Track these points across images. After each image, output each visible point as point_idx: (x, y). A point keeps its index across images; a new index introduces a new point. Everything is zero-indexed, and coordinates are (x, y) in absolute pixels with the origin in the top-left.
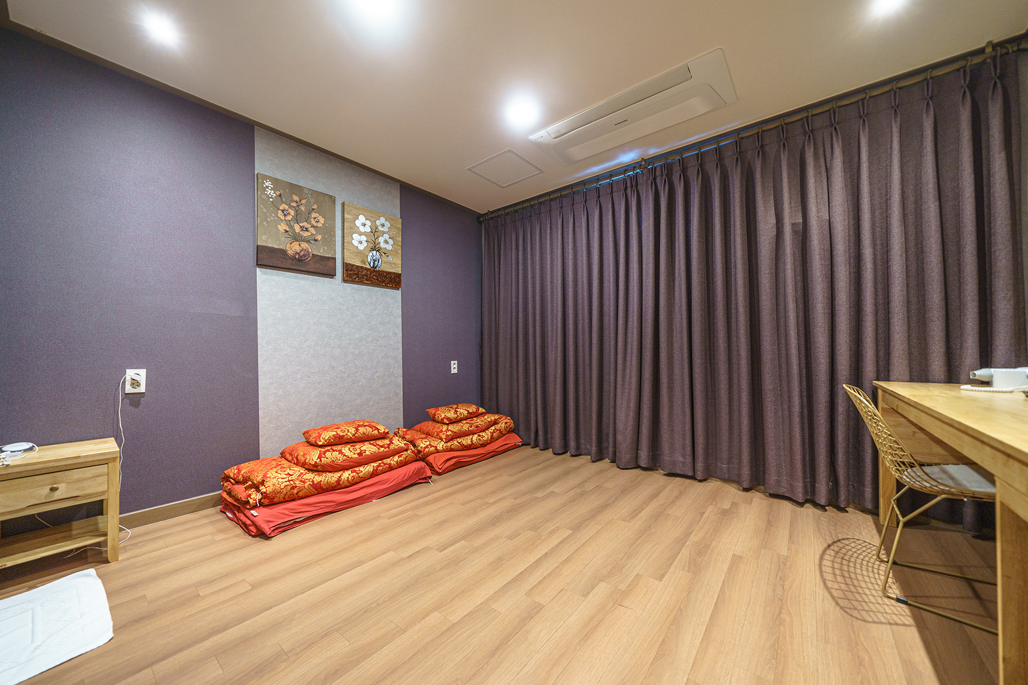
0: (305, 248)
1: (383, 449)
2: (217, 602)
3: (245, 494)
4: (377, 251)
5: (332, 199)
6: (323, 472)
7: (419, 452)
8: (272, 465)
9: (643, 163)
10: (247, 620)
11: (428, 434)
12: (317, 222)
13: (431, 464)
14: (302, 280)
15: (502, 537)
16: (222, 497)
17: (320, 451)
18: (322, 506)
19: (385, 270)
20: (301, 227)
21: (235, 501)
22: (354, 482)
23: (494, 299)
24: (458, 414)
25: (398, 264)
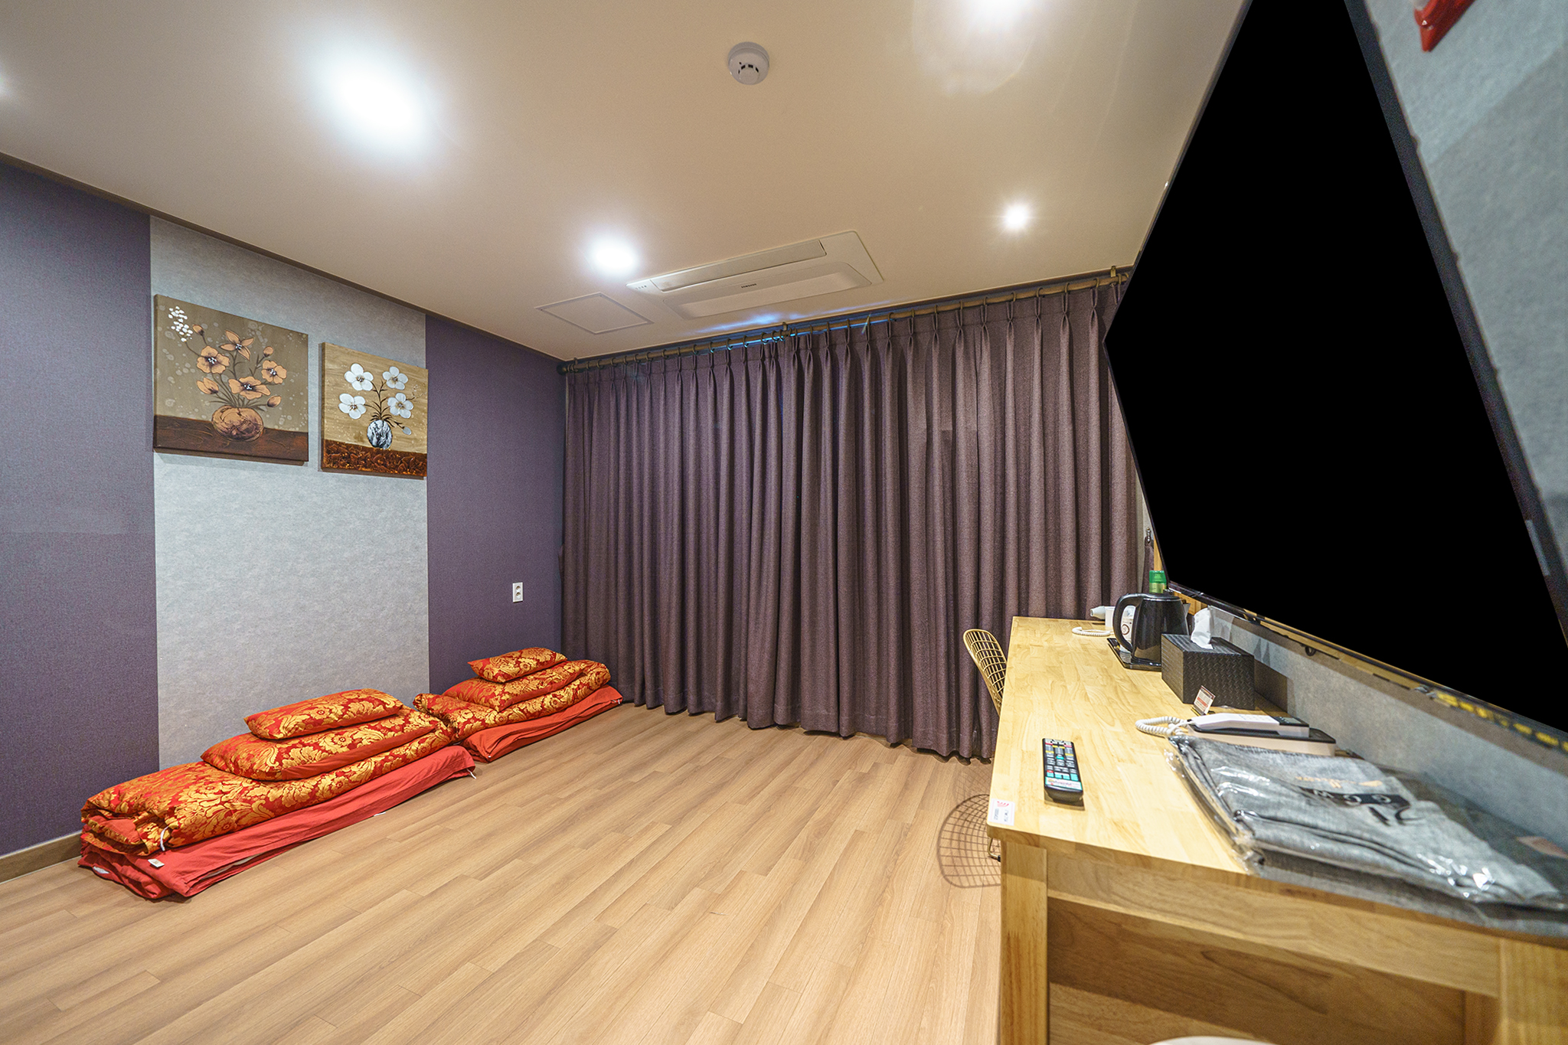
0: (249, 418)
1: (393, 733)
2: (96, 1014)
3: (135, 834)
4: (385, 420)
5: (303, 339)
6: (285, 781)
7: (455, 730)
8: (188, 779)
9: (785, 329)
10: (158, 1029)
11: (471, 701)
12: (273, 375)
13: (475, 746)
14: (245, 470)
15: (573, 847)
16: (82, 841)
17: (279, 749)
18: (284, 835)
19: (399, 450)
20: (242, 384)
21: (113, 847)
22: (340, 791)
23: (582, 489)
24: (521, 667)
25: (422, 440)
